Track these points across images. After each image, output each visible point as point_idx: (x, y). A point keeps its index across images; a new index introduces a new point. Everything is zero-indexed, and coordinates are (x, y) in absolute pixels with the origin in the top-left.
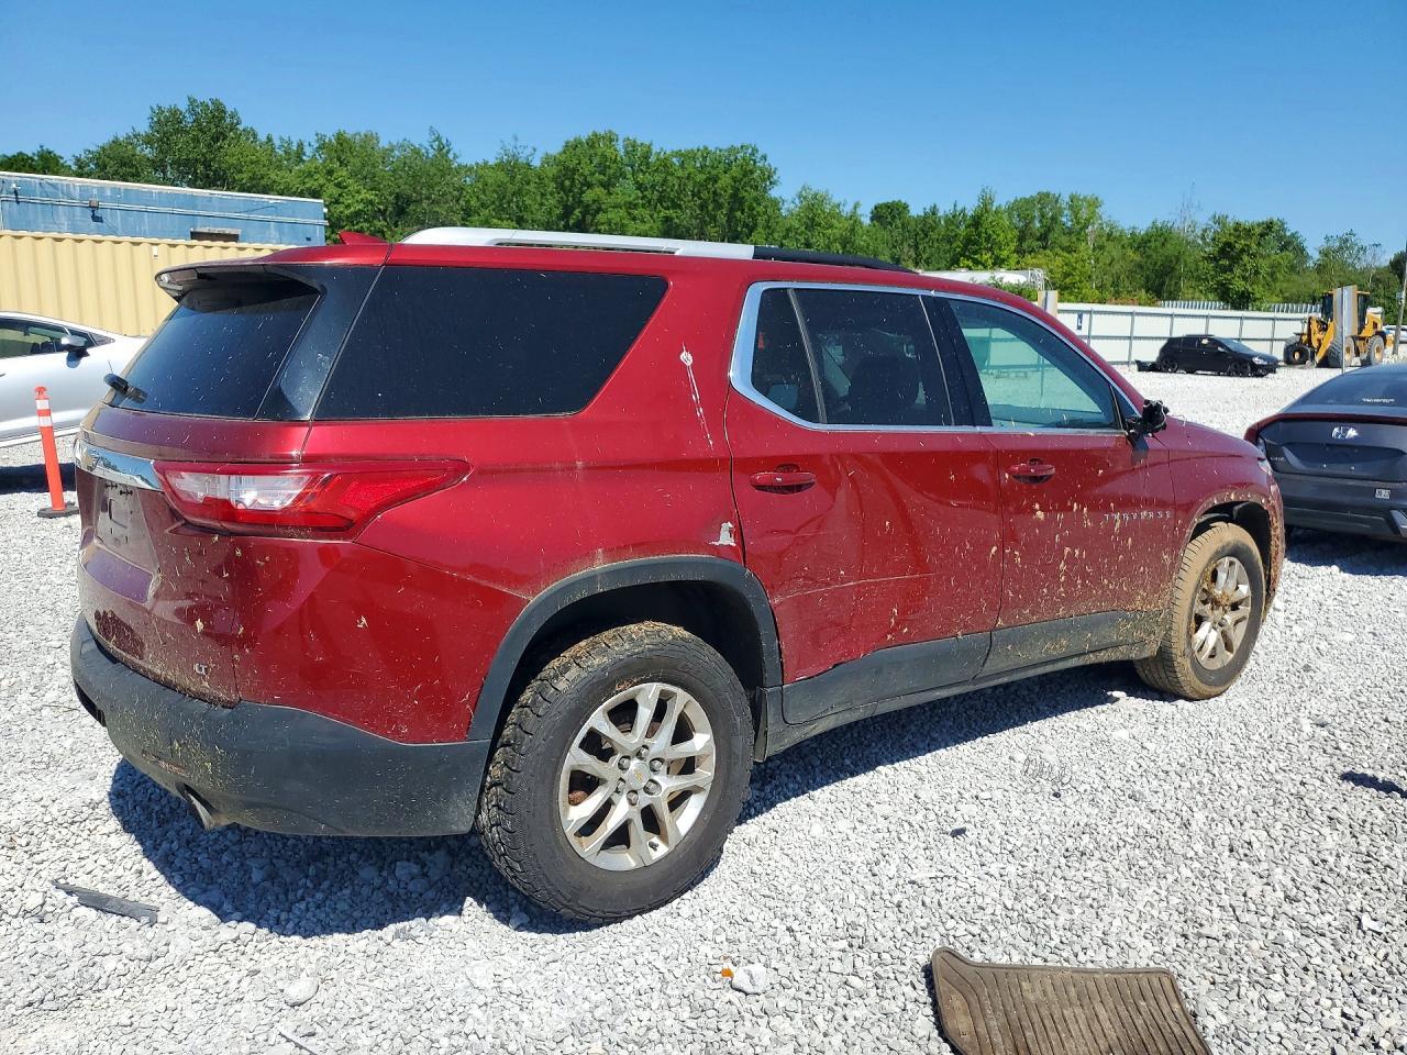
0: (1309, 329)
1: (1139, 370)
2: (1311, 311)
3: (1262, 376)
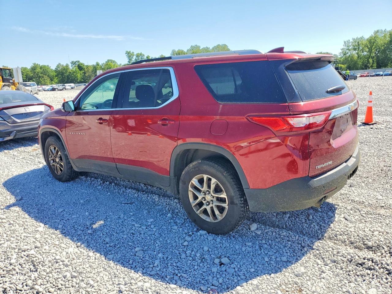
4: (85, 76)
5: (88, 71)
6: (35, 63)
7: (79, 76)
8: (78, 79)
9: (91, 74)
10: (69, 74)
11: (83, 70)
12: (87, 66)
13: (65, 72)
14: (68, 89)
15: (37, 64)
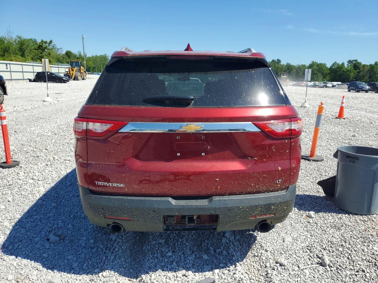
0: (69, 71)
1: (30, 81)
2: (68, 66)
3: (65, 83)
4: (359, 75)
5: (363, 70)
6: (313, 62)
7: (352, 75)
8: (350, 78)
9: (365, 74)
10: (342, 73)
11: (358, 69)
12: (364, 66)
13: (338, 70)
14: (329, 87)
15: (315, 62)
